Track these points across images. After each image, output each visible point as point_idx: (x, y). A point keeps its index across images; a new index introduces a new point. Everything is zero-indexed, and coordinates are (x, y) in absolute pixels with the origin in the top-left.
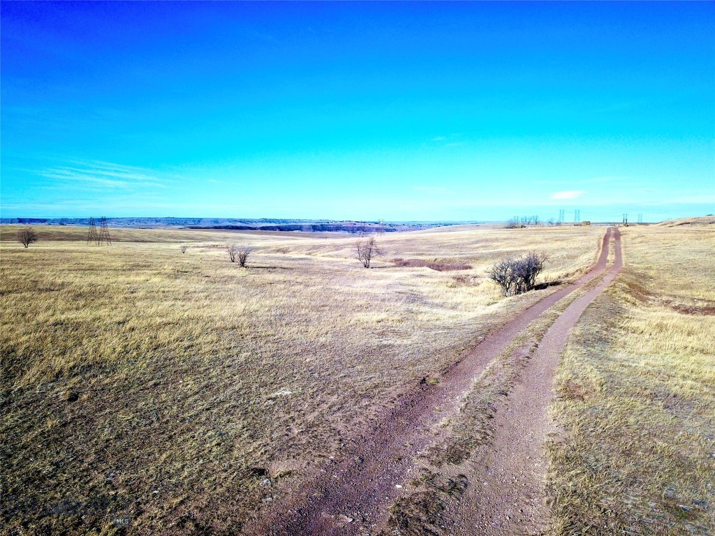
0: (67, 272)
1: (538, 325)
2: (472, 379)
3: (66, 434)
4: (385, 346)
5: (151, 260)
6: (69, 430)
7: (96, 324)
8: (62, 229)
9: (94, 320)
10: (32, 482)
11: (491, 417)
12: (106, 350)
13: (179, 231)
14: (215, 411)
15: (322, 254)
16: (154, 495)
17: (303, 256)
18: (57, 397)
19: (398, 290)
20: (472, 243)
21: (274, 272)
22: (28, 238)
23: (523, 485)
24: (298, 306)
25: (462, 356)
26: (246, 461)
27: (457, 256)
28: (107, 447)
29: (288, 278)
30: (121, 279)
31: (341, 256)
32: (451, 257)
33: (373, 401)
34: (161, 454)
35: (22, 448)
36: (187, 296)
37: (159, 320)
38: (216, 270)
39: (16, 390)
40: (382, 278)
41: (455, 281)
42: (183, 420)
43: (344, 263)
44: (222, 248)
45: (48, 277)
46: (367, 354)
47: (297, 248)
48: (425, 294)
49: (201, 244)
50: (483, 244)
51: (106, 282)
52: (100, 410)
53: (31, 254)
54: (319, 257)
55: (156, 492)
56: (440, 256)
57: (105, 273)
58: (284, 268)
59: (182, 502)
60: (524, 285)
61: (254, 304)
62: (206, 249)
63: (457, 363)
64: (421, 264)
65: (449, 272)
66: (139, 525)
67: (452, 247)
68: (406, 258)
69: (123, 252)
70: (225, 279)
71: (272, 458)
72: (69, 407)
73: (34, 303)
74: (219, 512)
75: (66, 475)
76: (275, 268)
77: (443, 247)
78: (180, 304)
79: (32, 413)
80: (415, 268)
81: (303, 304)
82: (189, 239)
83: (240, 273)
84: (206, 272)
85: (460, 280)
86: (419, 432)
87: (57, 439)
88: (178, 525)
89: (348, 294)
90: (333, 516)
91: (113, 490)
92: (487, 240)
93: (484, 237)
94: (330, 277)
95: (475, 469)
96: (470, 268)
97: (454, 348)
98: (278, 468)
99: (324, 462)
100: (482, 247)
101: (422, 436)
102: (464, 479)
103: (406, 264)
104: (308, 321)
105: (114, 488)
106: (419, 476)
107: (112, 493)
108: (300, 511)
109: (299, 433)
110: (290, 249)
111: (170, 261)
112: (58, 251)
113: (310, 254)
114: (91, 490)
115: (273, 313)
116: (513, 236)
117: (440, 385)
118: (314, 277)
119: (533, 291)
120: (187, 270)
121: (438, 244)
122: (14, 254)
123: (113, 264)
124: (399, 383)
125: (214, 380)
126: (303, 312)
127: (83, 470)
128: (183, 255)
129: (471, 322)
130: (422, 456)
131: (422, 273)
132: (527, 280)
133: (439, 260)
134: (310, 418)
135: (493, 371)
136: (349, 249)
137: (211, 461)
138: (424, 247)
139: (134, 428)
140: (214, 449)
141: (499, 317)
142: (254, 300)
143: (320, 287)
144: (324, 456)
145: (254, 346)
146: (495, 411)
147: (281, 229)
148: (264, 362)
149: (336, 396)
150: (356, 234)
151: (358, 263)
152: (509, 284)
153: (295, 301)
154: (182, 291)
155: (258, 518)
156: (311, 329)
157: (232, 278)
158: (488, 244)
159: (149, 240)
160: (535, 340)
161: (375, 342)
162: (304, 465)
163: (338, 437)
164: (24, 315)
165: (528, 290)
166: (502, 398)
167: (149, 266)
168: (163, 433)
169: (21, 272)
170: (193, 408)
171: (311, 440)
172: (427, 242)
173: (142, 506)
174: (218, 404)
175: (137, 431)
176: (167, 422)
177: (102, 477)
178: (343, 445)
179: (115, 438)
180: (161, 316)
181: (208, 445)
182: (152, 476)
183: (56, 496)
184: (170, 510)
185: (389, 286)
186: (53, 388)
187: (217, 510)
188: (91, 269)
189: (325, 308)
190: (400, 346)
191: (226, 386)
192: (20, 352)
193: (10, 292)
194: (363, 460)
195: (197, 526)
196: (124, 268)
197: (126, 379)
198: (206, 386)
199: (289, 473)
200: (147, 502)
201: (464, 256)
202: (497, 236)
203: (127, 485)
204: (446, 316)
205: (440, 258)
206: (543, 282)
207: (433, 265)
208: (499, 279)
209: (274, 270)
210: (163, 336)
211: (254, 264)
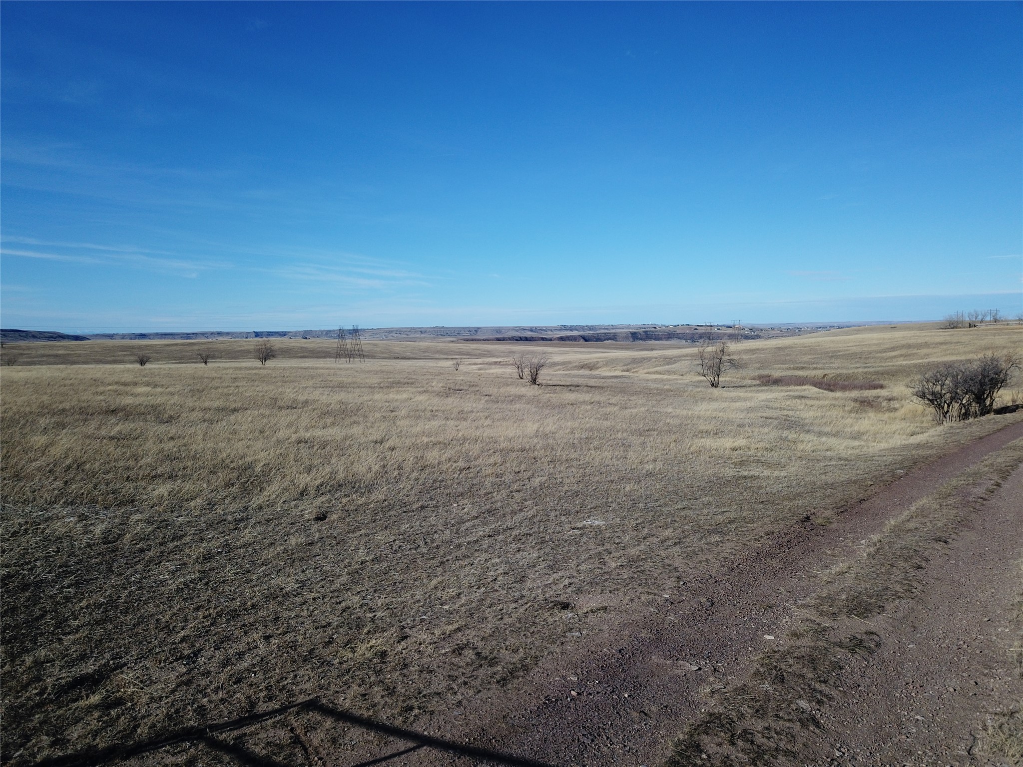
0: (312, 390)
1: (1002, 459)
2: (887, 522)
3: (313, 553)
4: (745, 477)
5: (414, 377)
6: (316, 549)
7: (348, 443)
8: (305, 343)
9: (345, 439)
10: (274, 598)
11: (919, 567)
12: (360, 468)
13: (451, 345)
14: (501, 537)
15: (646, 371)
16: (422, 620)
17: (618, 373)
18: (302, 515)
19: (765, 415)
20: (885, 351)
21: (577, 391)
22: (266, 354)
23: (978, 652)
24: (611, 429)
25: (869, 492)
26: (544, 593)
27: (860, 370)
28: (362, 569)
29: (597, 398)
30: (377, 397)
31: (674, 373)
32: (851, 371)
33: (728, 537)
34: (431, 580)
35: (262, 564)
36: (462, 416)
37: (426, 440)
38: (499, 388)
39: (254, 506)
40: (739, 399)
41: (857, 405)
42: (460, 546)
43: (679, 381)
44: (506, 365)
45: (289, 393)
46: (718, 485)
47: (609, 363)
48: (807, 421)
49: (479, 361)
50: (903, 351)
51: (360, 400)
52: (354, 532)
53: (270, 372)
54: (641, 374)
55: (424, 617)
56: (833, 369)
57: (357, 390)
58: (591, 387)
59: (459, 629)
60: (975, 407)
61: (550, 425)
62: (487, 366)
63: (862, 501)
64: (802, 381)
65: (847, 393)
66: (404, 649)
67: (852, 356)
68: (776, 374)
69: (379, 368)
70: (511, 398)
71: (579, 591)
72: (316, 526)
73: (273, 421)
74: (507, 643)
75: (313, 594)
76: (578, 386)
77: (837, 357)
78: (452, 424)
79: (273, 530)
80: (792, 387)
81: (618, 427)
82: (464, 354)
83: (530, 391)
84: (486, 390)
85: (865, 404)
86: (800, 579)
87: (303, 558)
88: (454, 652)
89: (687, 418)
90: (668, 662)
91: (370, 612)
92: (909, 346)
93: (905, 342)
94: (659, 398)
95: (894, 627)
96: (882, 387)
97: (855, 482)
98: (587, 602)
99: (654, 600)
100: (901, 355)
101: (805, 583)
102: (875, 637)
103: (777, 382)
104: (627, 447)
105: (371, 610)
106: (802, 628)
107: (371, 615)
108: (620, 651)
109: (617, 567)
110: (599, 365)
111: (439, 377)
112: (301, 368)
113: (628, 371)
114: (344, 610)
115: (577, 436)
116: (955, 339)
117: (834, 526)
118: (635, 397)
119: (992, 416)
120: (461, 388)
121: (828, 353)
122: (250, 372)
123: (367, 381)
124: (768, 519)
125: (499, 504)
126: (619, 435)
127: (334, 591)
128: (456, 372)
129: (883, 453)
130: (805, 606)
131: (803, 394)
132: (979, 398)
133: (830, 376)
134: (634, 551)
135: (922, 513)
136: (687, 363)
137: (497, 591)
138: (805, 358)
139: (396, 552)
140: (501, 578)
141: (932, 447)
142: (550, 421)
143: (643, 409)
144: (655, 594)
145: (551, 471)
146: (927, 560)
147: (586, 339)
148: (566, 488)
149: (671, 530)
150: (698, 344)
151: (701, 381)
152: (949, 406)
153: (607, 424)
154: (455, 411)
155: (562, 653)
156: (631, 454)
157: (520, 397)
158: (910, 351)
159: (412, 356)
160: (996, 478)
161: (730, 472)
162: (626, 601)
163: (675, 574)
164: (262, 432)
165: (982, 414)
166: (939, 546)
167: (412, 383)
168: (432, 558)
169: (257, 389)
170: (472, 533)
171: (636, 576)
172: (810, 350)
173: (407, 630)
174: (505, 531)
175: (399, 555)
176: (438, 547)
177: (356, 599)
178: (682, 583)
179: (373, 560)
180: (428, 436)
181: (492, 573)
182: (419, 601)
183: (302, 614)
184: (442, 636)
185: (750, 410)
186: (296, 506)
187: (505, 640)
188: (341, 386)
189: (652, 433)
190: (768, 478)
191: (514, 513)
192: (258, 469)
193: (247, 409)
194: (713, 603)
195: (478, 654)
196: (382, 385)
197: (385, 500)
198: (489, 511)
199: (605, 609)
200: (414, 627)
201: (872, 370)
202: (927, 339)
203: (388, 608)
204: (842, 447)
205: (831, 373)
206: (1010, 404)
207: (821, 383)
208: (930, 398)
209: (577, 388)
210: (432, 456)
211: (549, 382)
